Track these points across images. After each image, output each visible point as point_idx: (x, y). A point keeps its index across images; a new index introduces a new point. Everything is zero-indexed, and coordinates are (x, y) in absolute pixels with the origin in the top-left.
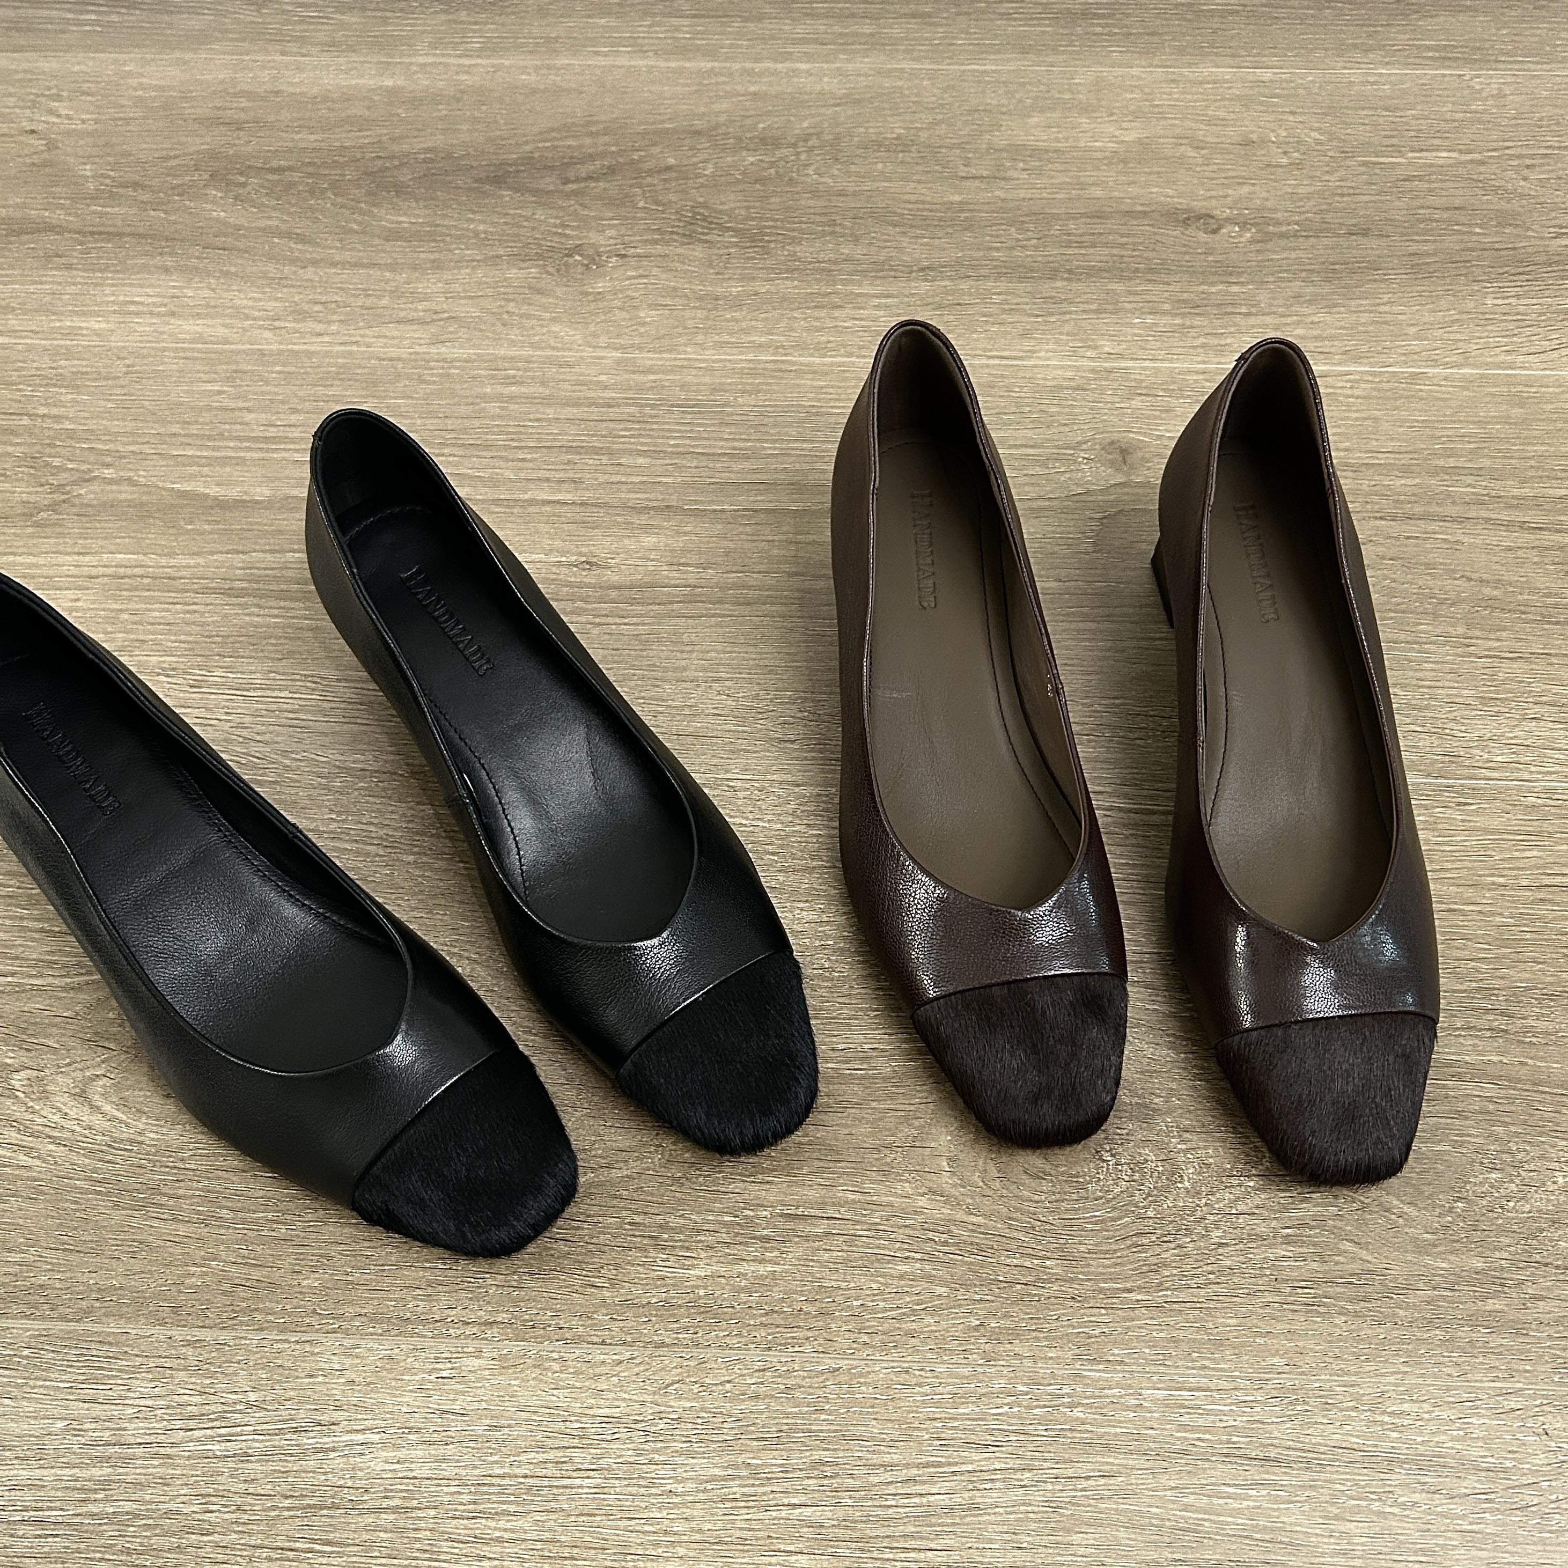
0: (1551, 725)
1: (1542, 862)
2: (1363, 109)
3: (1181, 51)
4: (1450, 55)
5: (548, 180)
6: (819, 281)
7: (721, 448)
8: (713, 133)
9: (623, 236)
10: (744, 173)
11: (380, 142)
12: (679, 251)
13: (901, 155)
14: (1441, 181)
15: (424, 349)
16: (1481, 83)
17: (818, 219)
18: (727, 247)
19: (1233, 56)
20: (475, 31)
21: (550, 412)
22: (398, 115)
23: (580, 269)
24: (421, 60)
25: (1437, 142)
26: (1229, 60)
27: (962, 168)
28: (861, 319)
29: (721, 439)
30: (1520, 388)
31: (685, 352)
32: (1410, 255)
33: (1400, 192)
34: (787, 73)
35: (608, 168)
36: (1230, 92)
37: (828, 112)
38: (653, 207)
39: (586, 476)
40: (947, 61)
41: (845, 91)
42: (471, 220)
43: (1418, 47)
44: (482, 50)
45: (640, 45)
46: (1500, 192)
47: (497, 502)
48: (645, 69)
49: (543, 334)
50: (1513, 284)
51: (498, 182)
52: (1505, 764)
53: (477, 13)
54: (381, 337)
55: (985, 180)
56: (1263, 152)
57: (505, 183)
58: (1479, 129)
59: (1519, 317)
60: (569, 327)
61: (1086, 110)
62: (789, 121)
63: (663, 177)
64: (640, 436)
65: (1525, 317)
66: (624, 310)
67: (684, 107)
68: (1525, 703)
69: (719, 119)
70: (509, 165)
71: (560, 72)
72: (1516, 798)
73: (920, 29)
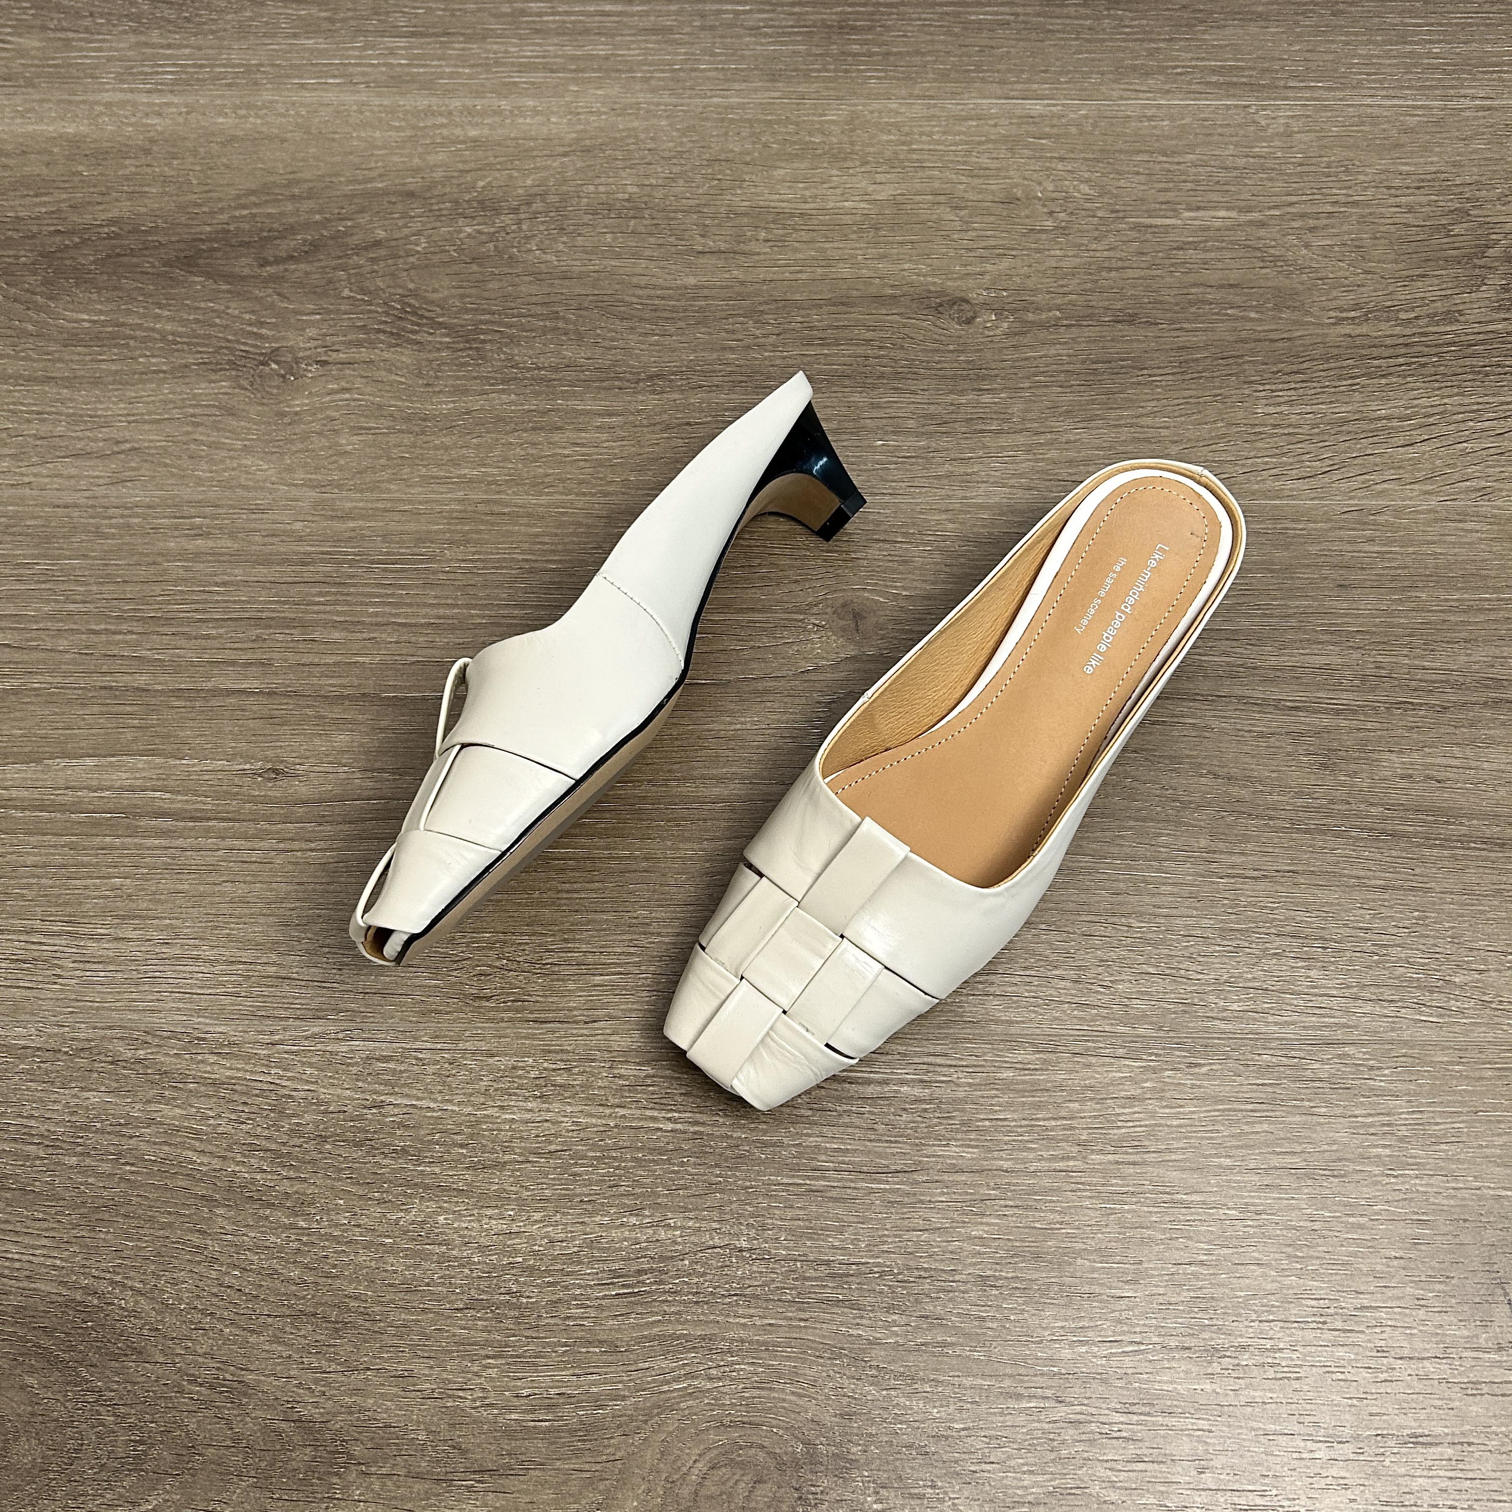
0: (1292, 963)
1: (1271, 1137)
2: (1139, 152)
3: (943, 76)
4: (1235, 79)
5: (244, 261)
6: (537, 394)
7: (424, 616)
8: (428, 195)
9: (325, 335)
10: (460, 250)
11: (59, 210)
12: (386, 355)
13: (632, 222)
14: (1220, 249)
15: (100, 491)
16: (1267, 117)
17: (539, 310)
18: (438, 350)
19: (1002, 82)
20: (168, 57)
21: (239, 574)
22: (80, 173)
23: (277, 381)
24: (106, 97)
25: (1215, 197)
26: (996, 89)
27: (699, 238)
28: (583, 445)
29: (425, 605)
30: (1286, 524)
31: (389, 491)
32: (1179, 348)
33: (1173, 265)
34: (511, 112)
35: (310, 244)
36: (993, 130)
37: (555, 164)
38: (359, 297)
39: (276, 656)
40: (689, 92)
41: (574, 135)
42: (158, 317)
43: (1202, 69)
44: (175, 82)
45: (351, 75)
46: (1279, 264)
47: (178, 693)
48: (355, 108)
49: (234, 469)
50: (1286, 386)
51: (189, 265)
52: (1241, 1014)
53: (170, 31)
54: (56, 476)
55: (723, 256)
56: (1027, 212)
57: (198, 265)
58: (1261, 179)
59: (1291, 430)
60: (262, 459)
61: (838, 157)
62: (511, 177)
63: (371, 255)
64: (336, 603)
65: (1296, 430)
66: (325, 437)
67: (396, 159)
68: (1267, 934)
69: (434, 175)
70: (201, 240)
71: (261, 113)
72: (1250, 1056)
73: (659, 50)
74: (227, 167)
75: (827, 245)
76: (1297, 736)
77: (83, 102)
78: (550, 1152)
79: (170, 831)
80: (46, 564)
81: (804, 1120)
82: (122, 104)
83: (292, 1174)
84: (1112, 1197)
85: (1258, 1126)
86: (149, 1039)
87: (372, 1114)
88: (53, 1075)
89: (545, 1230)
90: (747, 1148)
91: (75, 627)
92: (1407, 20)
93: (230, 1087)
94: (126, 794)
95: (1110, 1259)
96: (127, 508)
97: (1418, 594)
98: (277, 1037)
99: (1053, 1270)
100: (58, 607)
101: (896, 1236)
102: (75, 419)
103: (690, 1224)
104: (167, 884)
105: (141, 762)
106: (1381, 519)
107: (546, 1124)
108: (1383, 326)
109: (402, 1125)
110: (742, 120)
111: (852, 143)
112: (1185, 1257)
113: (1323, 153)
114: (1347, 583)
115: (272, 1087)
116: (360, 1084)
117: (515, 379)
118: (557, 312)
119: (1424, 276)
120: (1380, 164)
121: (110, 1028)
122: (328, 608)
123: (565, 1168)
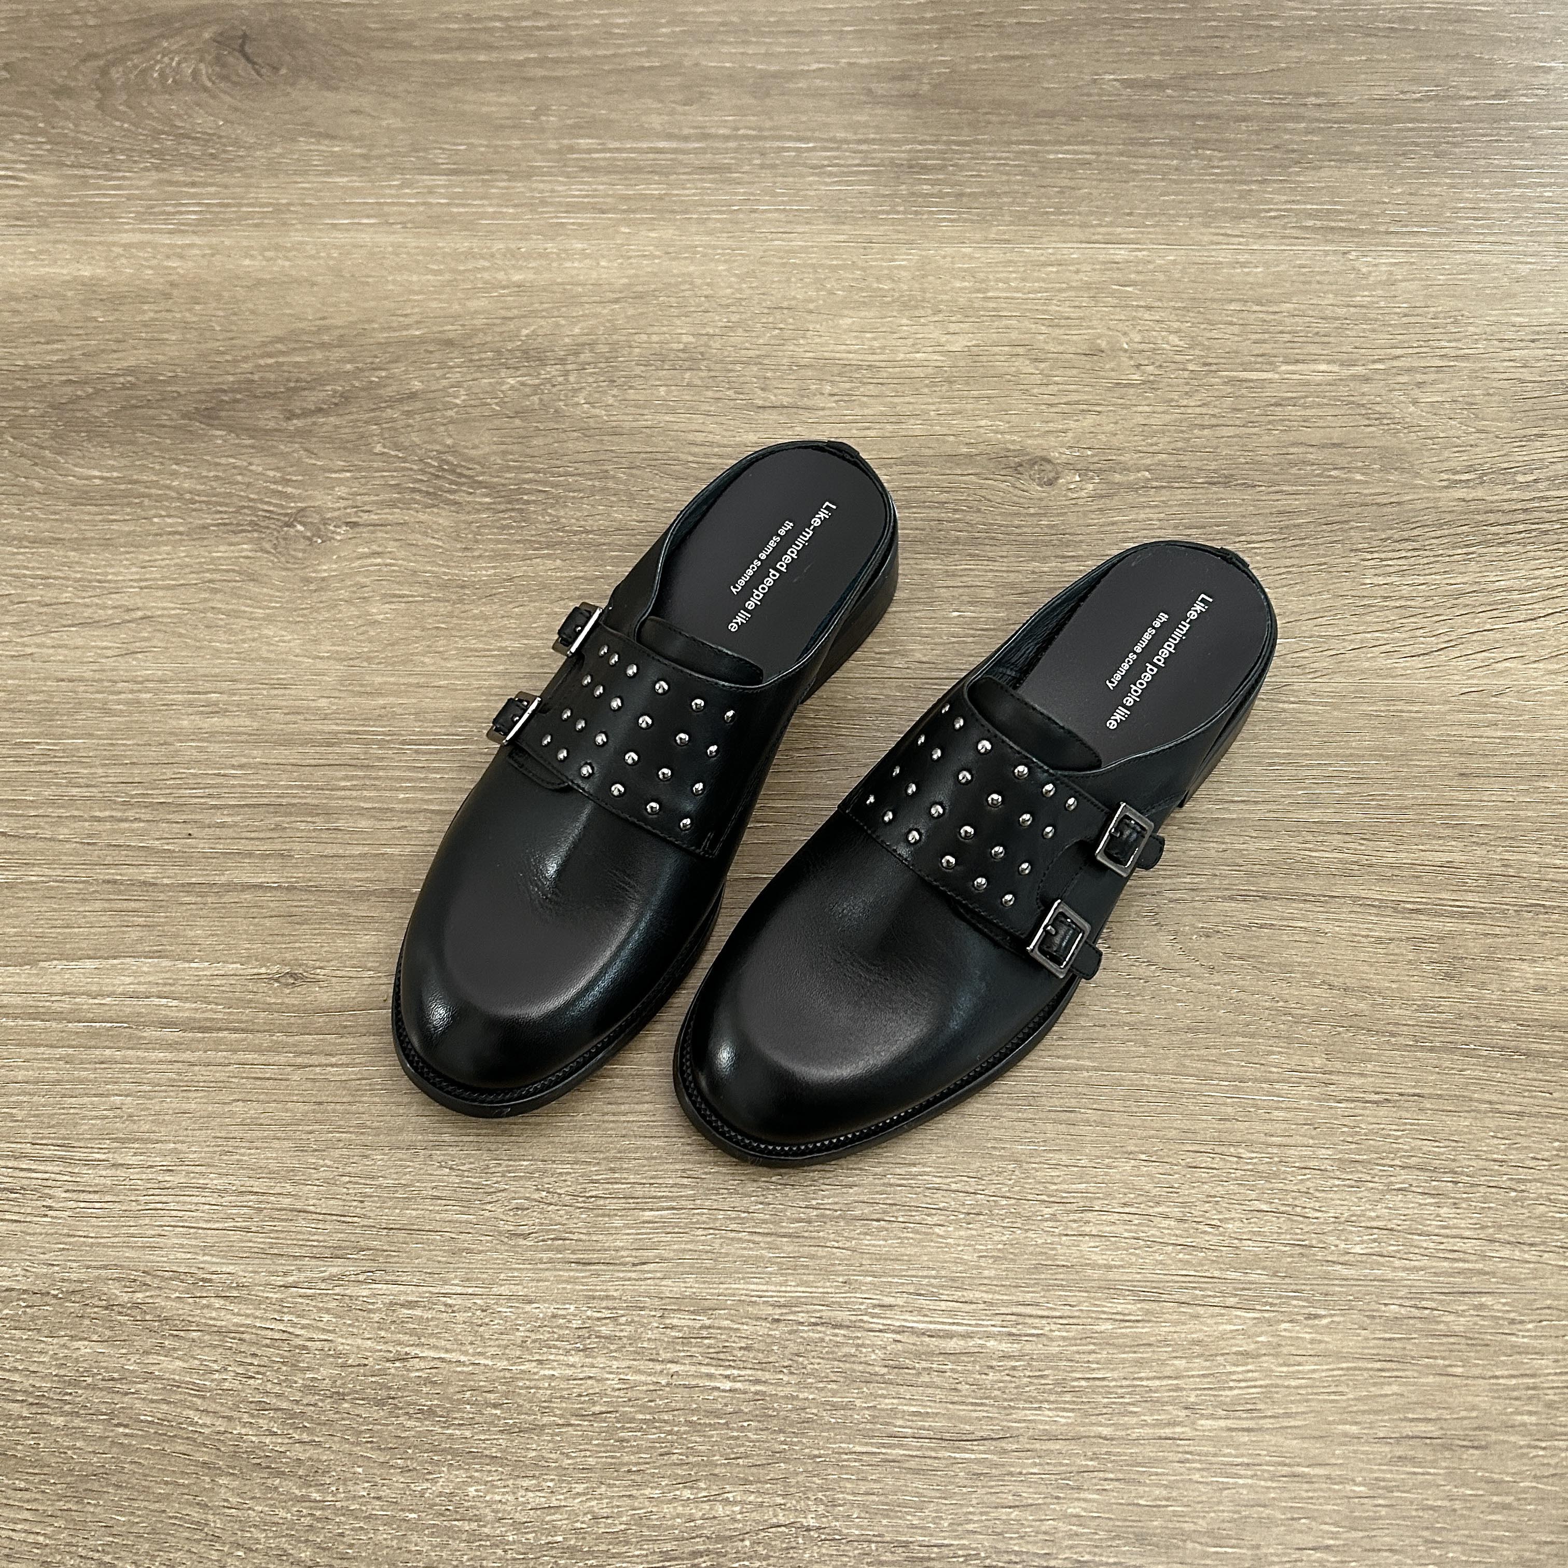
0: (1420, 1199)
1: (1401, 1401)
2: (1232, 301)
3: (1021, 219)
4: (1333, 224)
5: (268, 414)
6: (585, 560)
8: (469, 343)
9: (356, 494)
10: (503, 403)
11: (71, 359)
12: (422, 517)
13: (688, 375)
14: (1318, 405)
15: (108, 663)
16: (1368, 264)
17: (587, 468)
18: (478, 511)
19: (1083, 225)
20: (193, 196)
21: (257, 755)
22: (95, 319)
23: (302, 545)
24: (126, 238)
25: (1315, 349)
26: (1077, 233)
27: (760, 392)
30: (1401, 706)
31: (423, 664)
32: (1280, 513)
33: (1270, 422)
34: (558, 255)
35: (341, 396)
36: (1077, 277)
37: (605, 311)
38: (393, 453)
39: (296, 846)
40: (749, 235)
41: (626, 281)
42: (174, 474)
43: (1297, 213)
44: (199, 223)
45: (388, 214)
46: (1385, 421)
47: (188, 888)
48: (390, 249)
49: (254, 640)
50: (1397, 555)
51: (210, 417)
52: (1364, 1258)
53: (195, 169)
54: (60, 646)
55: (785, 411)
56: (1112, 365)
57: (218, 418)
58: (1364, 330)
59: (1403, 603)
60: (285, 629)
61: (907, 305)
62: (558, 325)
63: (406, 408)
64: (364, 787)
65: (1409, 603)
66: (353, 604)
67: (434, 305)
68: (1391, 1166)
69: (475, 322)
70: (224, 391)
71: (291, 254)
72: (1376, 1307)
73: (717, 189)
74: (253, 312)
75: (896, 400)
76: (1417, 942)
77: (100, 243)
78: (594, 1414)
79: (177, 1043)
80: (48, 744)
81: (878, 1378)
82: (142, 245)
83: (305, 1437)
84: (1226, 1469)
85: (1386, 1387)
86: (148, 1280)
87: (396, 1368)
88: (40, 1322)
89: (588, 1504)
90: (815, 1411)
91: (76, 813)
92: (1516, 162)
93: (237, 1335)
94: (128, 1001)
95: (1223, 1542)
96: (136, 682)
97: (1546, 785)
98: (290, 1279)
99: (1159, 1555)
100: (59, 791)
101: (982, 1514)
102: (83, 585)
103: (752, 1498)
104: (173, 1103)
105: (146, 964)
106: (1503, 700)
107: (590, 1382)
108: (1501, 489)
109: (428, 1381)
110: (805, 265)
111: (923, 291)
112: (1309, 1540)
113: (1429, 303)
114: (1468, 771)
115: (285, 1336)
116: (383, 1333)
117: (561, 543)
118: (607, 471)
119: (1542, 436)
120: (1491, 315)
121: (105, 1267)
122: (354, 793)
123: (611, 1432)
